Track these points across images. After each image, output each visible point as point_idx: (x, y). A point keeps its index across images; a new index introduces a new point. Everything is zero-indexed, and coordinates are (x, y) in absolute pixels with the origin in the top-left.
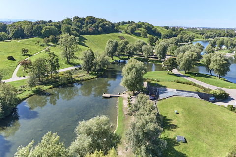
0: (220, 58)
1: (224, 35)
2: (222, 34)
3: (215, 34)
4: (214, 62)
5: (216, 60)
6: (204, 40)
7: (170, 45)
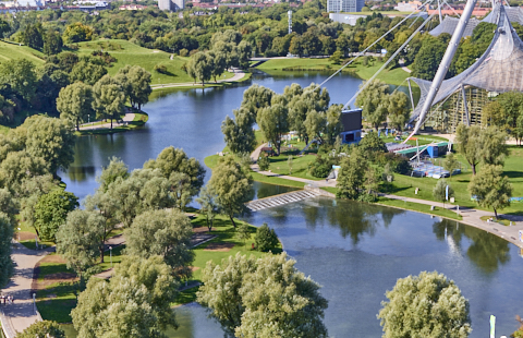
0: (277, 288)
1: (287, 46)
2: (278, 43)
3: (243, 44)
4: (254, 308)
5: (265, 300)
6: (196, 85)
7: (29, 184)
